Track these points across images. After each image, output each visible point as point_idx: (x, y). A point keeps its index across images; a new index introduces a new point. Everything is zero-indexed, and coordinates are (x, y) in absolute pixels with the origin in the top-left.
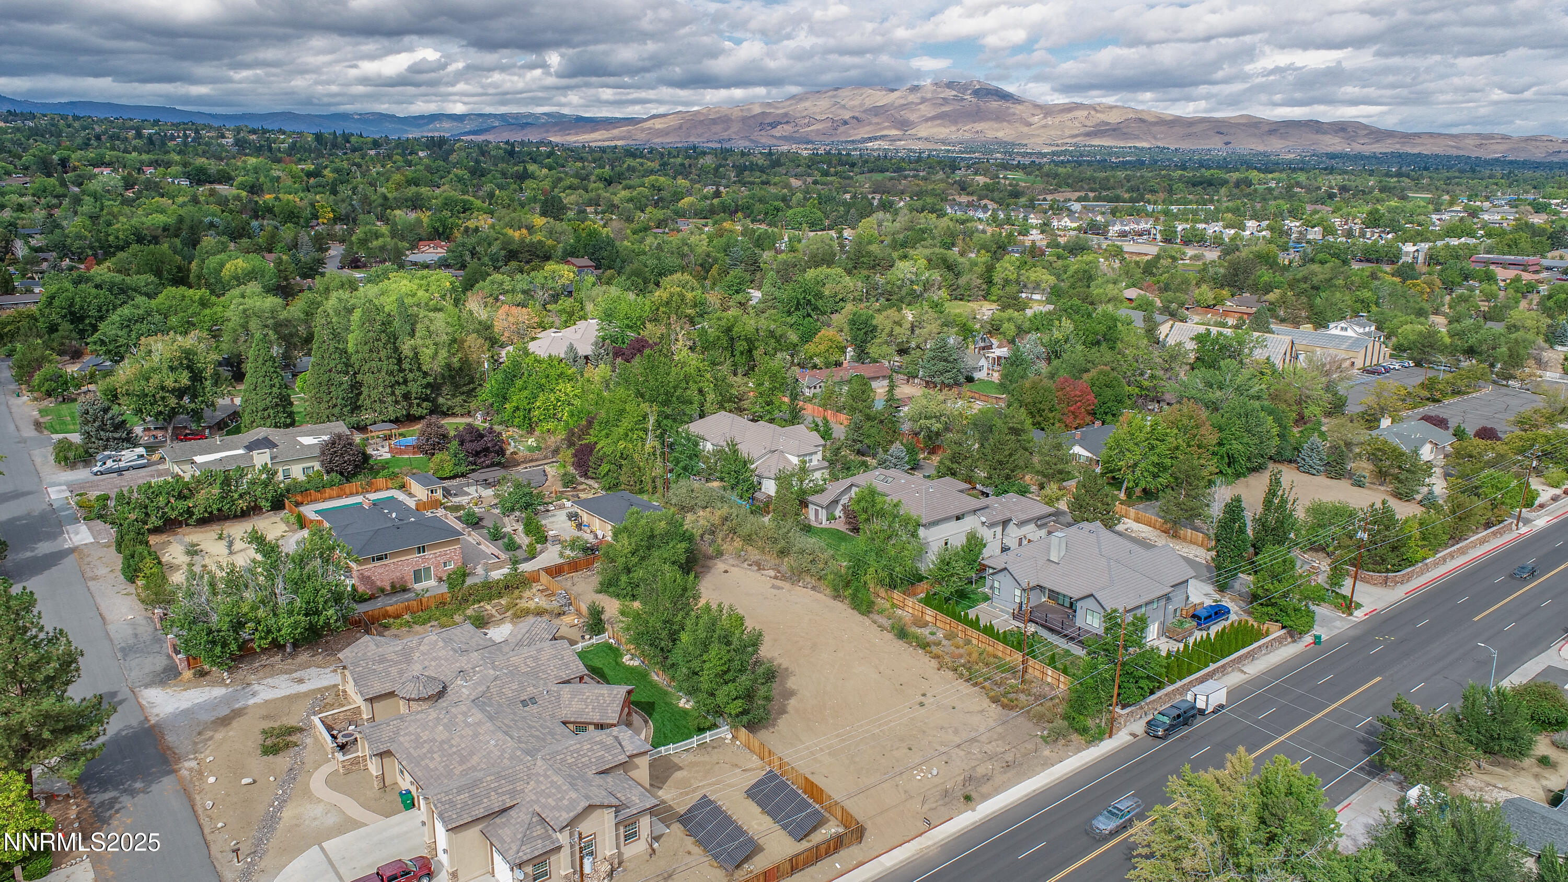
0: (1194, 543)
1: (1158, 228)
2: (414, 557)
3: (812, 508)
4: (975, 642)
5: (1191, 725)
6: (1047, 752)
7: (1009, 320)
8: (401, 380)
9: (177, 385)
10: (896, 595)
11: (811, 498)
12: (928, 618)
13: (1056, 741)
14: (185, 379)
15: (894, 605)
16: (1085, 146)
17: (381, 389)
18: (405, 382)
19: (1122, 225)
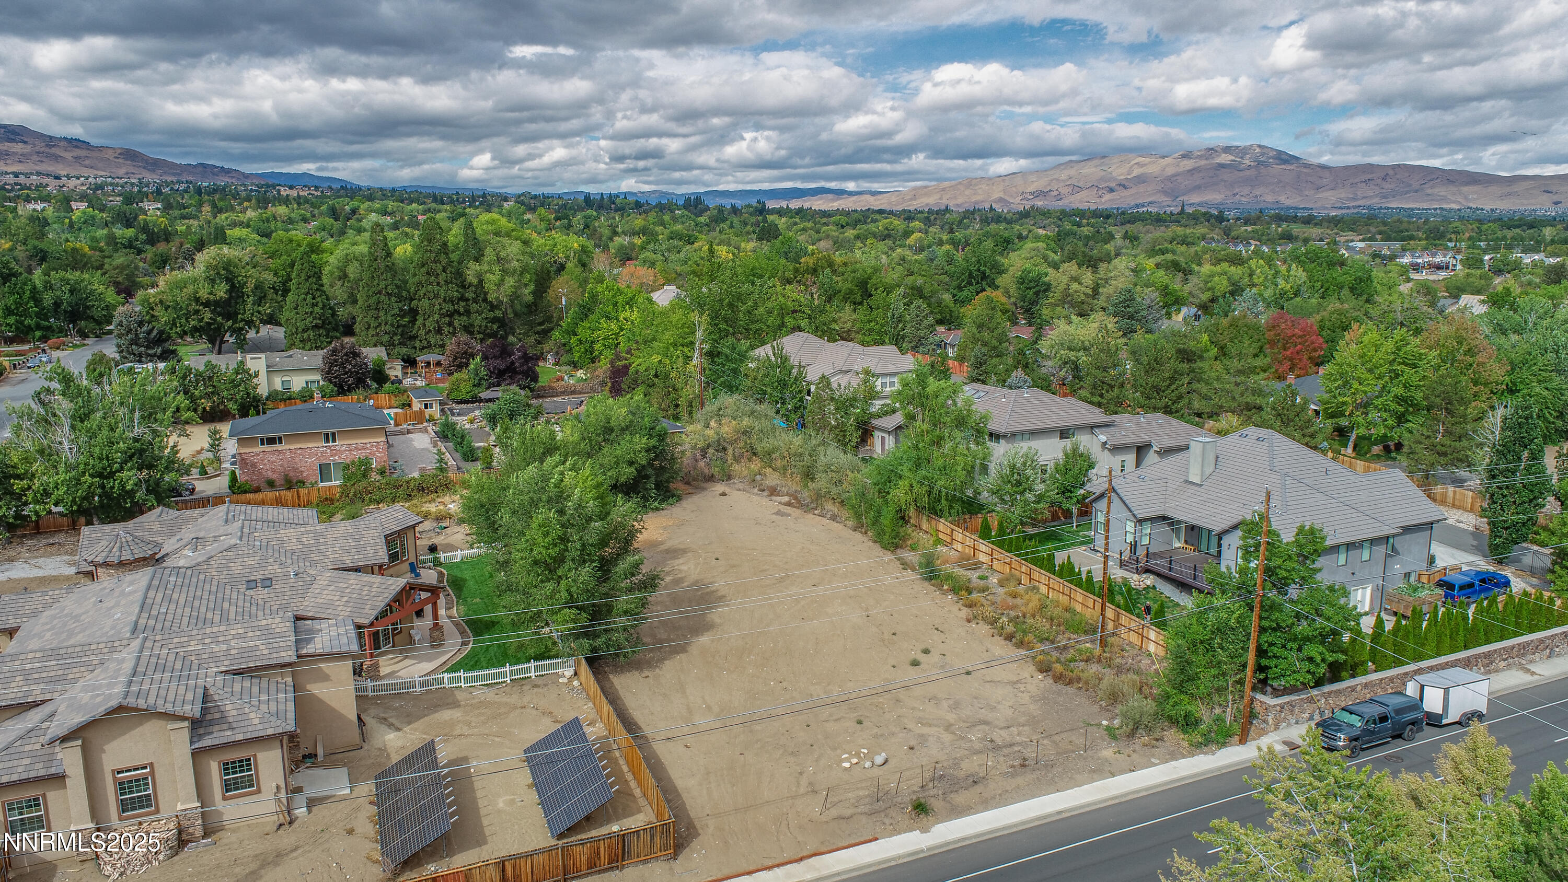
0: (1459, 508)
1: (1459, 257)
2: (318, 445)
3: (877, 434)
4: (1043, 590)
5: (1411, 740)
6: (1108, 753)
7: (1220, 274)
8: (462, 310)
9: (212, 297)
10: (943, 525)
11: (875, 422)
12: (982, 558)
13: (1132, 735)
14: (221, 291)
15: (938, 541)
16: (1381, 208)
17: (437, 317)
18: (468, 313)
19: (1413, 256)
